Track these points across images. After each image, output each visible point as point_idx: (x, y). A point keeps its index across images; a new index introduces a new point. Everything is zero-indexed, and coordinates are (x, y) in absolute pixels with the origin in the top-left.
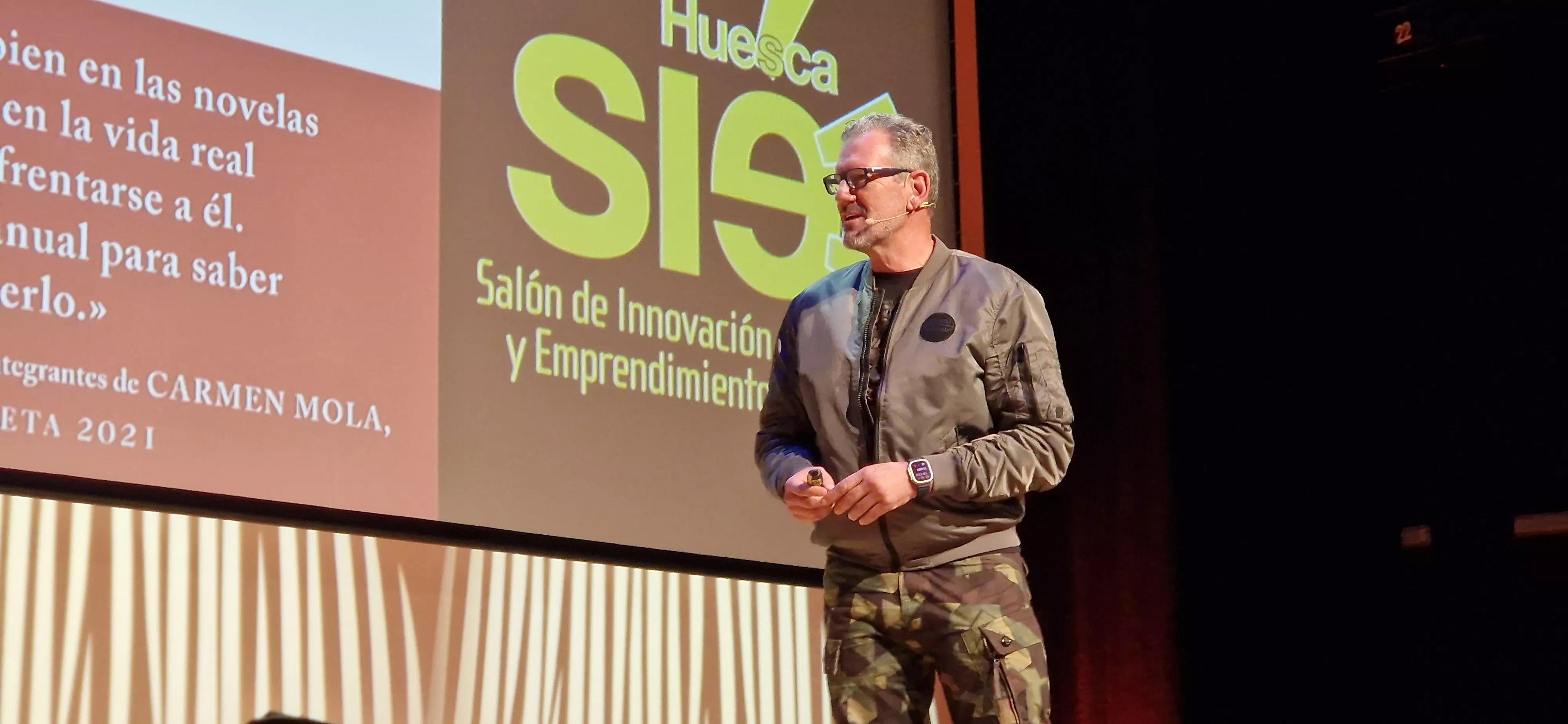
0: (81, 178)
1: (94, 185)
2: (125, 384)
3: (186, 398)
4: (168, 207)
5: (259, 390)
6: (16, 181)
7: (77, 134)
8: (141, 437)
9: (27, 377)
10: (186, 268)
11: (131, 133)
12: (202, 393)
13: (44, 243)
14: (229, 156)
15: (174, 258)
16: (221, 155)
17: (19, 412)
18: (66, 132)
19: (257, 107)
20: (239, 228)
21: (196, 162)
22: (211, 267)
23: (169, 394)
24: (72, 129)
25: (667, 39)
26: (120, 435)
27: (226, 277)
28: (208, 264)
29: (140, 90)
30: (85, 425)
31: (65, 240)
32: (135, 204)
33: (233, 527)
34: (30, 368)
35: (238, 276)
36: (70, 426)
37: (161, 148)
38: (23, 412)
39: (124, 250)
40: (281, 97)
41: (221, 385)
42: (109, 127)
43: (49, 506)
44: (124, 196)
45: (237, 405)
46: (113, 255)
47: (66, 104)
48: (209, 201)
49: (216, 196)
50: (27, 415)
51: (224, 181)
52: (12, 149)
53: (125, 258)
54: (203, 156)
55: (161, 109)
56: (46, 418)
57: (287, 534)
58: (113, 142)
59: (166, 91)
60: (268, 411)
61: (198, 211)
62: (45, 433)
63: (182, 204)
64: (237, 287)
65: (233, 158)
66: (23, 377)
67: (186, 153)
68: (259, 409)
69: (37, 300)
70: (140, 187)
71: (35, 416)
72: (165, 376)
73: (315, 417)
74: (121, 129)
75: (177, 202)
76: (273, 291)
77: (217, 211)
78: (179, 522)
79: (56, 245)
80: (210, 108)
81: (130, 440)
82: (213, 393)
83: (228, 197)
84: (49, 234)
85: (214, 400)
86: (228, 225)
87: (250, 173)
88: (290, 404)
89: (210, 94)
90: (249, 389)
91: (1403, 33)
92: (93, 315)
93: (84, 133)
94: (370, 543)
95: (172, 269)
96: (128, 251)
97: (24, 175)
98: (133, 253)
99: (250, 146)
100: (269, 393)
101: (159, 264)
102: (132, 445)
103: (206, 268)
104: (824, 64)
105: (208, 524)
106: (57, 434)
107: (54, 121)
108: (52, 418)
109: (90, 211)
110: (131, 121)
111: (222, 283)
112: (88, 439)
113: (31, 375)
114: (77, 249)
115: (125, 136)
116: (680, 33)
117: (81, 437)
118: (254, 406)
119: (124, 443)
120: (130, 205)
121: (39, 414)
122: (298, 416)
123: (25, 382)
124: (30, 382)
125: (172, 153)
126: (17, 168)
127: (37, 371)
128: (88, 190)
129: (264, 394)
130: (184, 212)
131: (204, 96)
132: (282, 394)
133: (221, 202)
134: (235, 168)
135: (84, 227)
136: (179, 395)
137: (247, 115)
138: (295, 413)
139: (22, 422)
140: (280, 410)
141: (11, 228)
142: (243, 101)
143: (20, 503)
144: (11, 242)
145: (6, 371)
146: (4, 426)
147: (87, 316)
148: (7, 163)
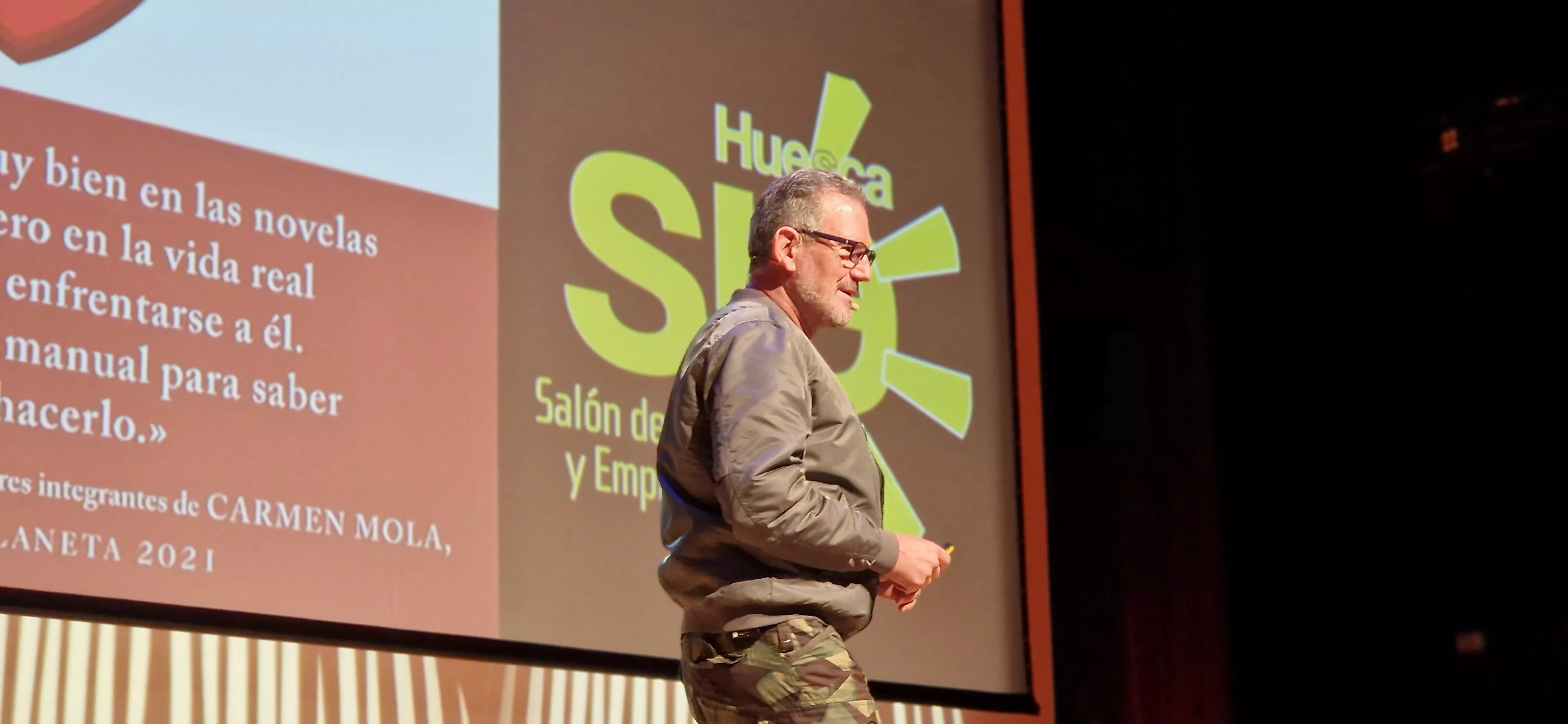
0: (142, 302)
1: (154, 308)
2: (185, 506)
3: (246, 520)
4: (229, 329)
5: (319, 511)
6: (77, 305)
7: (138, 258)
8: (201, 560)
9: (88, 501)
10: (246, 389)
11: (192, 256)
12: (262, 513)
13: (104, 367)
14: (289, 278)
15: (235, 380)
16: (281, 276)
17: (79, 536)
18: (127, 257)
19: (316, 230)
20: (299, 349)
21: (256, 284)
22: (271, 388)
23: (229, 516)
24: (133, 253)
25: (722, 155)
26: (181, 557)
27: (286, 399)
28: (267, 385)
29: (200, 214)
30: (145, 548)
31: (126, 363)
32: (195, 327)
33: (292, 649)
34: (90, 492)
35: (298, 397)
36: (130, 550)
37: (221, 271)
38: (84, 536)
39: (184, 373)
40: (340, 219)
41: (281, 506)
42: (170, 251)
43: (108, 631)
44: (185, 319)
45: (297, 526)
46: (173, 378)
47: (127, 228)
48: (269, 322)
49: (276, 318)
50: (87, 540)
51: (285, 303)
52: (73, 274)
53: (185, 380)
54: (263, 278)
55: (221, 232)
56: (106, 543)
57: (346, 655)
58: (174, 265)
59: (226, 214)
60: (328, 532)
61: (257, 333)
62: (106, 557)
63: (242, 326)
64: (297, 408)
65: (293, 280)
66: (83, 502)
67: (246, 274)
68: (319, 530)
69: (97, 425)
70: (200, 309)
71: (96, 541)
72: (225, 498)
73: (375, 537)
74: (181, 253)
75: (238, 324)
76: (333, 411)
77: (277, 332)
78: (238, 644)
79: (116, 368)
80: (269, 230)
81: (190, 563)
82: (273, 514)
83: (288, 319)
84: (110, 358)
85: (274, 521)
86: (288, 346)
87: (310, 294)
88: (351, 525)
89: (270, 216)
90: (309, 510)
91: (1450, 140)
92: (153, 437)
93: (145, 257)
94: (430, 663)
95: (232, 391)
96: (189, 373)
97: (85, 299)
98: (193, 375)
99: (309, 267)
100: (330, 514)
101: (219, 385)
102: (192, 567)
103: (266, 390)
104: (878, 178)
105: (267, 646)
106: (117, 557)
107: (115, 245)
108: (112, 542)
109: (149, 334)
110: (192, 244)
111: (281, 404)
112: (149, 562)
113: (91, 499)
114: (137, 373)
115: (185, 259)
116: (734, 149)
117: (141, 561)
118: (314, 526)
119: (184, 566)
120: (191, 328)
121: (99, 539)
122: (358, 536)
123: (86, 507)
124: (91, 506)
125: (233, 275)
126: (78, 292)
127: (98, 495)
128: (149, 313)
129: (324, 515)
130: (244, 334)
131: (264, 218)
132: (342, 515)
133: (281, 324)
134: (294, 289)
135: (144, 350)
136: (240, 517)
137: (307, 236)
138: (355, 532)
139: (81, 546)
140: (340, 530)
141: (72, 352)
142: (303, 223)
143: (80, 629)
144: (72, 366)
145: (66, 496)
146: (65, 551)
147: (147, 439)
148: (68, 287)
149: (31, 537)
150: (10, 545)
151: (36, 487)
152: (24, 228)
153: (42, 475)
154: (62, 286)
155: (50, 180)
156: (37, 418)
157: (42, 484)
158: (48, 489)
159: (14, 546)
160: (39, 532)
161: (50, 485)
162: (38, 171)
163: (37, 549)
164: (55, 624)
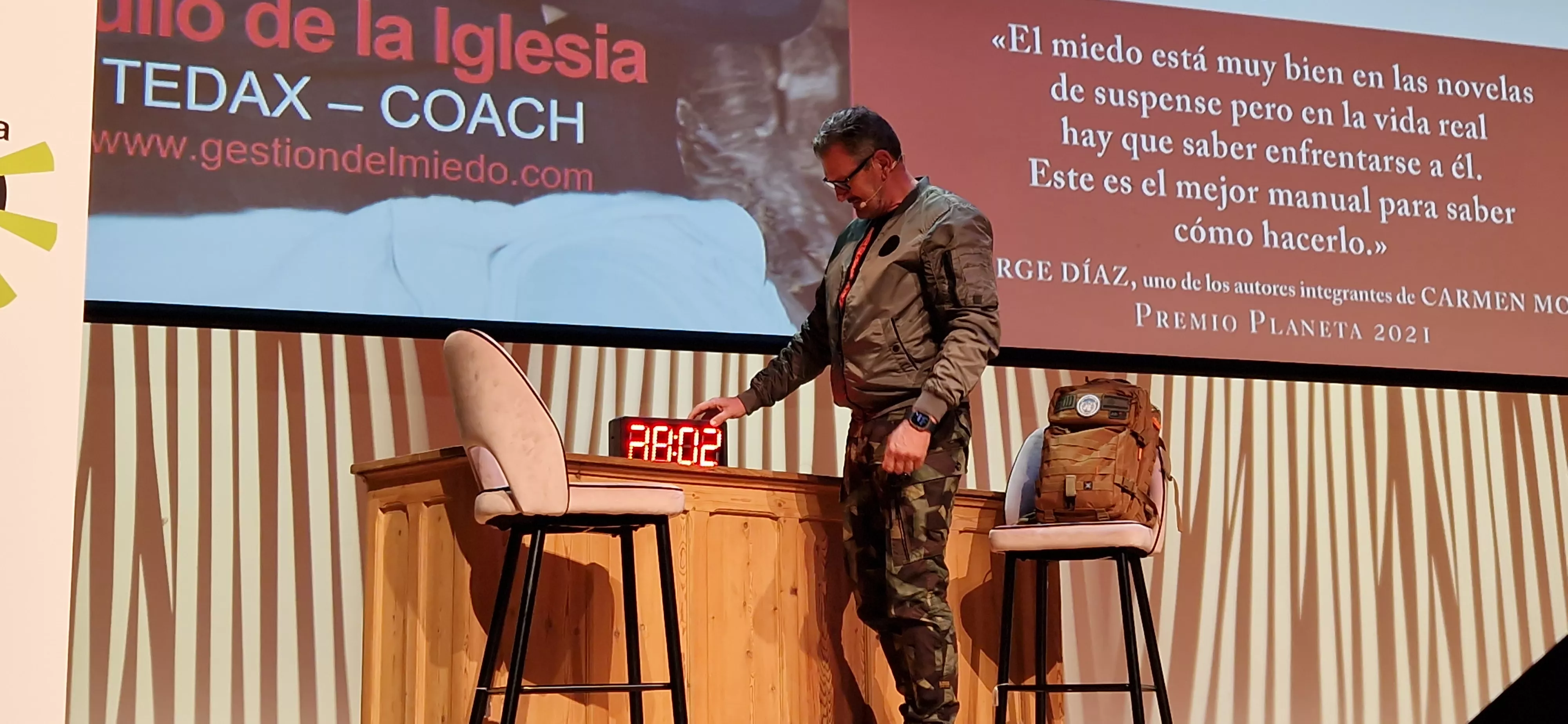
0: (1361, 155)
1: (1370, 158)
2: (1405, 298)
3: (1450, 304)
4: (1425, 168)
5: (1505, 295)
6: (1315, 162)
7: (1355, 124)
8: (1420, 335)
9: (1335, 299)
10: (1441, 210)
11: (1394, 118)
12: (1462, 299)
13: (1338, 204)
14: (1467, 126)
15: (1433, 205)
16: (1461, 126)
17: (1332, 324)
18: (1347, 124)
19: (1485, 88)
20: (1479, 177)
21: (1443, 133)
22: (1460, 208)
23: (1438, 303)
24: (1351, 121)
26: (1404, 336)
27: (1473, 214)
28: (1458, 207)
29: (1397, 86)
30: (1379, 329)
31: (1353, 200)
32: (1401, 169)
33: (1492, 396)
34: (1337, 292)
35: (1481, 212)
36: (1368, 332)
37: (1416, 127)
38: (1335, 324)
39: (1396, 203)
40: (1503, 78)
41: (1476, 293)
42: (1377, 117)
43: (1356, 389)
44: (1392, 164)
45: (1489, 306)
46: (1388, 207)
47: (1345, 104)
48: (1455, 160)
49: (1460, 157)
50: (1338, 326)
51: (1465, 145)
52: (1310, 141)
53: (1397, 208)
54: (1448, 128)
55: (1413, 98)
56: (1351, 327)
57: (1534, 399)
58: (1381, 127)
59: (1416, 85)
60: (1513, 309)
61: (1447, 169)
62: (1352, 337)
63: (1435, 165)
64: (1482, 221)
65: (1470, 127)
66: (1332, 299)
67: (1434, 127)
68: (1506, 308)
69: (1337, 244)
70: (1403, 156)
71: (1343, 326)
72: (1433, 290)
73: (1550, 310)
74: (1386, 117)
75: (1432, 164)
76: (1509, 220)
77: (1462, 167)
78: (1452, 395)
79: (1347, 204)
80: (1449, 92)
81: (1412, 338)
82: (1470, 300)
83: (1469, 156)
84: (1342, 197)
85: (1471, 304)
86: (1470, 176)
87: (1483, 137)
88: (1529, 303)
89: (1448, 82)
90: (1497, 295)
92: (1378, 250)
93: (1360, 123)
95: (1432, 213)
96: (1399, 203)
97: (1320, 157)
98: (1402, 204)
99: (1482, 117)
100: (1513, 295)
101: (1422, 209)
102: (1414, 341)
103: (1457, 210)
105: (1474, 395)
106: (1359, 337)
107: (1338, 116)
108: (1355, 326)
109: (1369, 177)
110: (1393, 110)
111: (1469, 219)
112: (1382, 339)
113: (1338, 297)
114: (1362, 205)
115: (1389, 121)
117: (1376, 338)
118: (1502, 306)
119: (1408, 340)
120: (1398, 170)
121: (1346, 324)
122: (1536, 310)
123: (1334, 302)
124: (1338, 302)
125: (1425, 129)
126: (1314, 152)
127: (1342, 294)
128: (1366, 163)
129: (1509, 296)
130: (1437, 170)
131: (1445, 85)
132: (1523, 296)
133: (1464, 161)
134: (1472, 134)
135: (1365, 189)
136: (1445, 302)
137: (1478, 95)
138: (1535, 308)
139: (1334, 330)
140: (1522, 307)
141: (1315, 195)
142: (1474, 85)
143: (1336, 389)
144: (1316, 205)
145: (1320, 296)
146: (1323, 334)
147: (1373, 252)
148: (1308, 150)
149: (1299, 326)
150: (1285, 332)
151: (1298, 292)
152: (1274, 112)
153: (1302, 283)
154: (1304, 150)
155: (1289, 76)
156: (1295, 243)
157: (1303, 289)
158: (1307, 292)
159: (1288, 333)
160: (1303, 322)
161: (1308, 290)
162: (1280, 69)
163: (1303, 334)
164: (1319, 386)
